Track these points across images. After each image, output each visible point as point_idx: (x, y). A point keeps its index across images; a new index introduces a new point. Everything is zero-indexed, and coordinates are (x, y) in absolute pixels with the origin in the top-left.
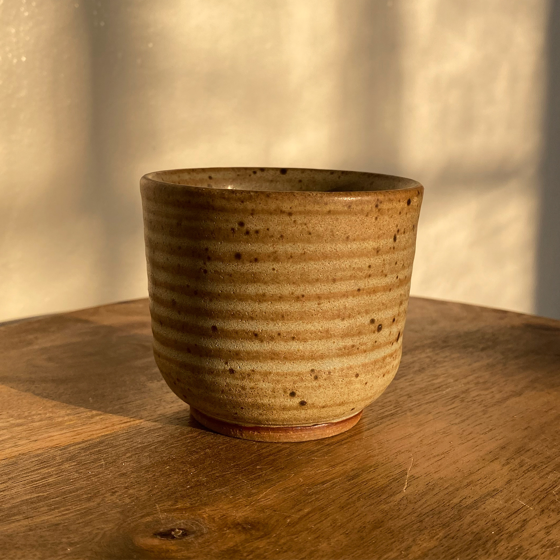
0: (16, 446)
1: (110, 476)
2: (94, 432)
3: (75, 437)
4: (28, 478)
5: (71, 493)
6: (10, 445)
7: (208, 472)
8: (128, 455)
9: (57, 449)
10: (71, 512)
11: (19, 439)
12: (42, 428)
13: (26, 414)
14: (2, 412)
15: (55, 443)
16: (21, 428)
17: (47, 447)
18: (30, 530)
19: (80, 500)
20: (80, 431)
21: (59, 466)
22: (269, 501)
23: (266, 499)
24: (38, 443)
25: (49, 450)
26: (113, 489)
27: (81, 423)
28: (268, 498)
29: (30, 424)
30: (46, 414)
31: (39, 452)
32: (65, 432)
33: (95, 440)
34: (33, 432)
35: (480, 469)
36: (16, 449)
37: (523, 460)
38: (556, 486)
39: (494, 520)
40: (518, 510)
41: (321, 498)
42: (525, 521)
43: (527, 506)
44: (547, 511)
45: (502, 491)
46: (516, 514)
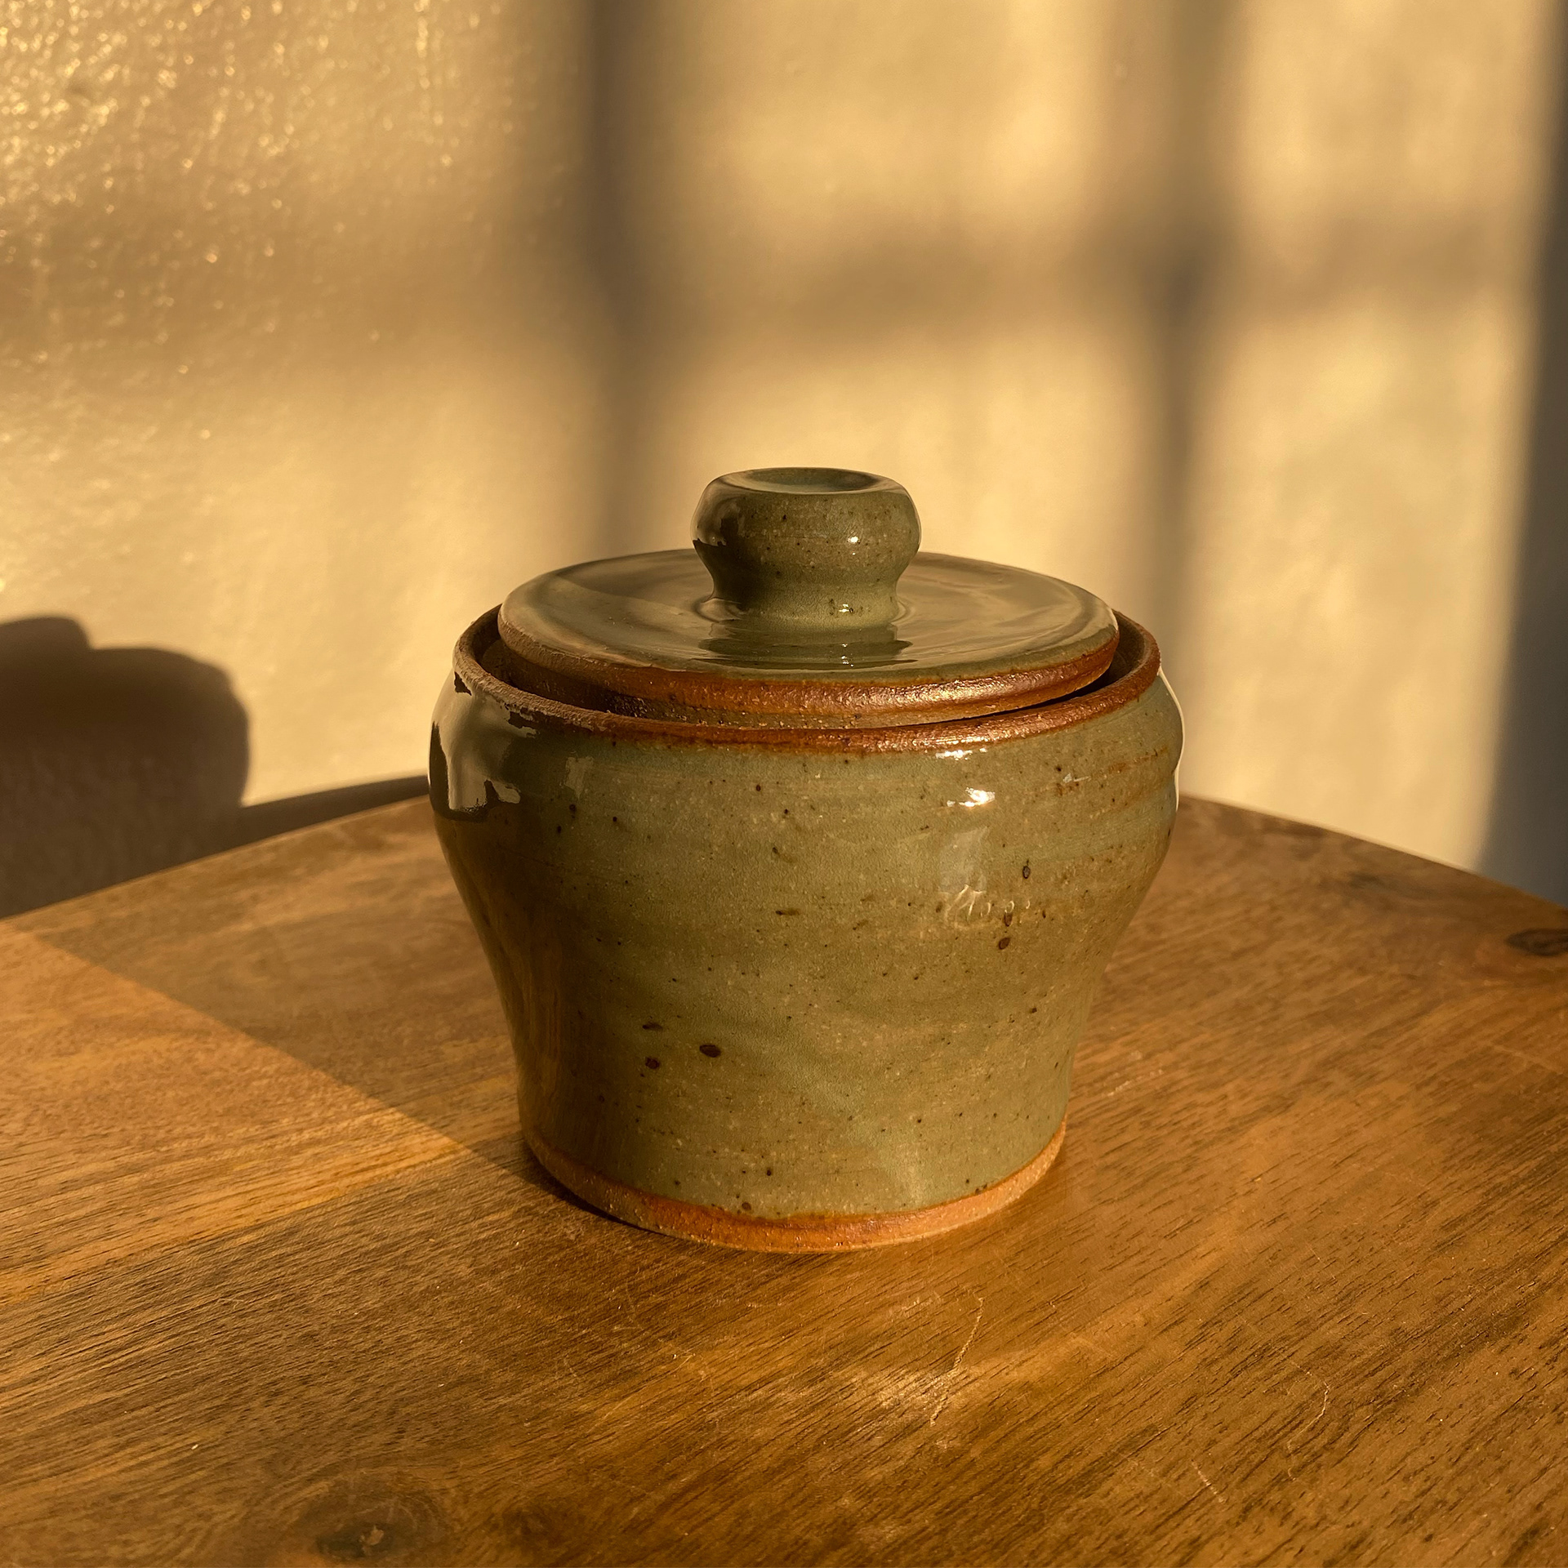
0: (108, 1235)
1: (281, 1340)
2: (289, 1199)
3: (243, 1212)
4: (102, 1339)
5: (179, 1392)
6: (95, 1233)
7: (500, 1340)
8: (342, 1273)
9: (192, 1249)
10: (159, 1458)
11: (121, 1212)
12: (181, 1179)
13: (161, 1134)
14: (113, 1126)
15: (190, 1231)
16: (135, 1179)
17: (175, 1240)
18: (53, 1513)
19: (190, 1419)
20: (259, 1193)
21: (181, 1301)
22: (609, 1442)
23: (605, 1434)
24: (159, 1228)
25: (176, 1249)
26: (274, 1383)
27: (269, 1168)
28: (610, 1432)
29: (158, 1168)
30: (202, 1136)
31: (150, 1256)
32: (226, 1195)
33: (282, 1223)
34: (156, 1192)
35: (1131, 1355)
36: (104, 1245)
37: (1241, 1329)
38: (1301, 1423)
39: (1119, 1537)
40: (1189, 1503)
41: (732, 1438)
42: (1195, 1544)
43: (1212, 1488)
44: (1256, 1510)
45: (1163, 1435)
46: (1178, 1518)
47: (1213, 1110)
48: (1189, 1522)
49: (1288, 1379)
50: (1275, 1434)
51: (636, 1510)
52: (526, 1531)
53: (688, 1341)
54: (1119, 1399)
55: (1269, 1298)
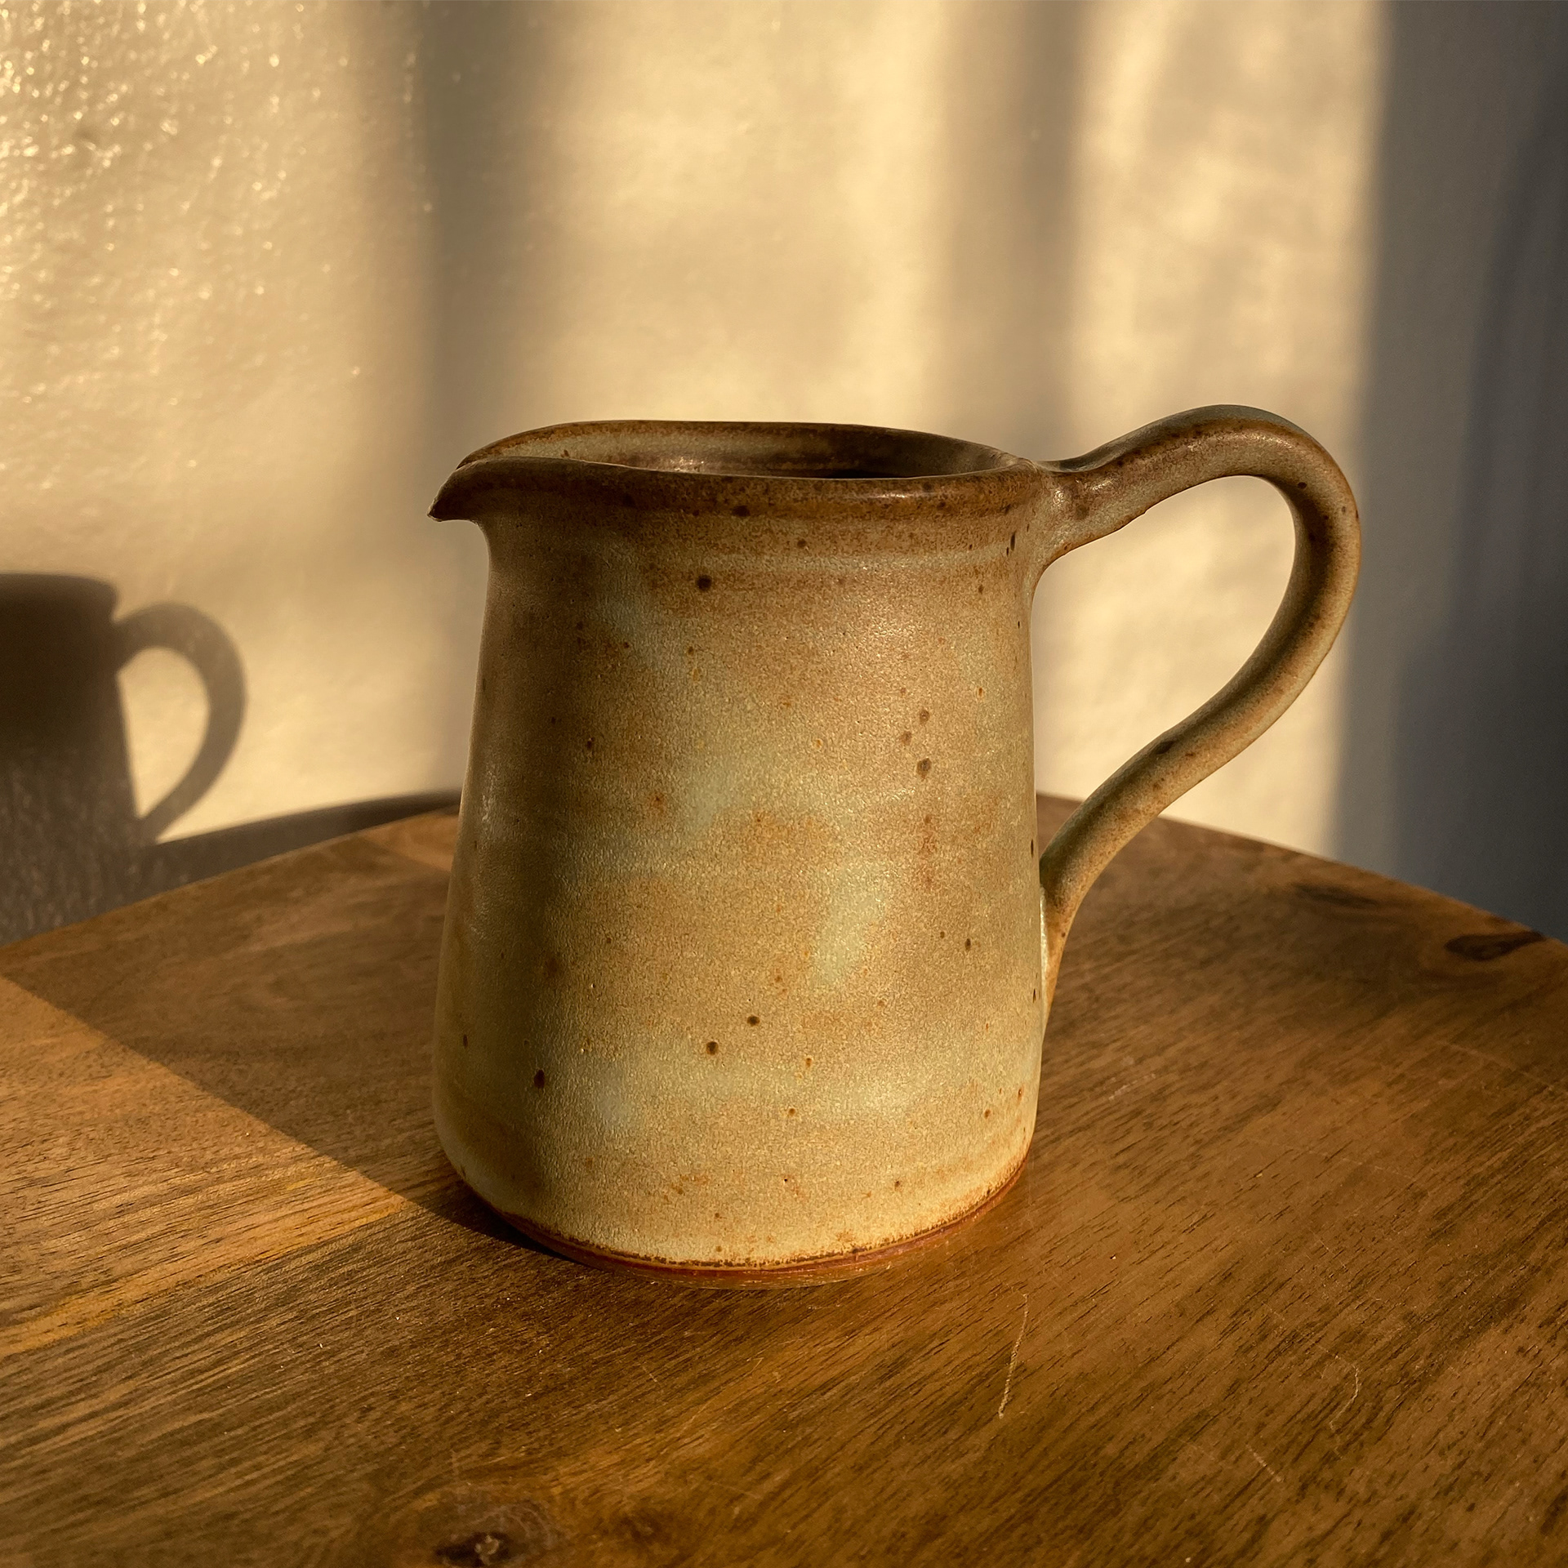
0: (173, 1257)
1: (364, 1355)
2: (346, 1216)
3: (304, 1230)
4: (185, 1361)
5: (271, 1410)
6: (160, 1256)
7: (577, 1349)
8: (411, 1289)
9: (260, 1269)
10: (264, 1477)
11: (182, 1234)
12: (236, 1200)
13: (209, 1156)
14: (158, 1149)
15: (259, 1250)
16: (191, 1200)
17: (240, 1261)
18: (167, 1535)
19: (288, 1437)
20: (315, 1212)
21: (258, 1321)
22: (700, 1444)
23: (695, 1436)
24: (222, 1248)
25: (243, 1270)
26: (364, 1399)
27: (321, 1187)
28: (698, 1435)
29: (211, 1189)
30: (250, 1156)
31: (219, 1277)
32: (284, 1214)
33: (345, 1240)
34: (214, 1214)
35: (1173, 1344)
36: (171, 1267)
37: (1269, 1317)
38: (1338, 1404)
39: (1193, 1517)
40: (1250, 1484)
41: (816, 1436)
42: (1263, 1522)
43: (1268, 1469)
44: (1312, 1487)
45: (1215, 1419)
46: (1243, 1498)
47: (1207, 1110)
48: (1254, 1501)
49: (1320, 1363)
50: (1317, 1416)
51: (737, 1510)
52: (637, 1535)
53: (757, 1343)
54: (1169, 1386)
55: (1288, 1287)
